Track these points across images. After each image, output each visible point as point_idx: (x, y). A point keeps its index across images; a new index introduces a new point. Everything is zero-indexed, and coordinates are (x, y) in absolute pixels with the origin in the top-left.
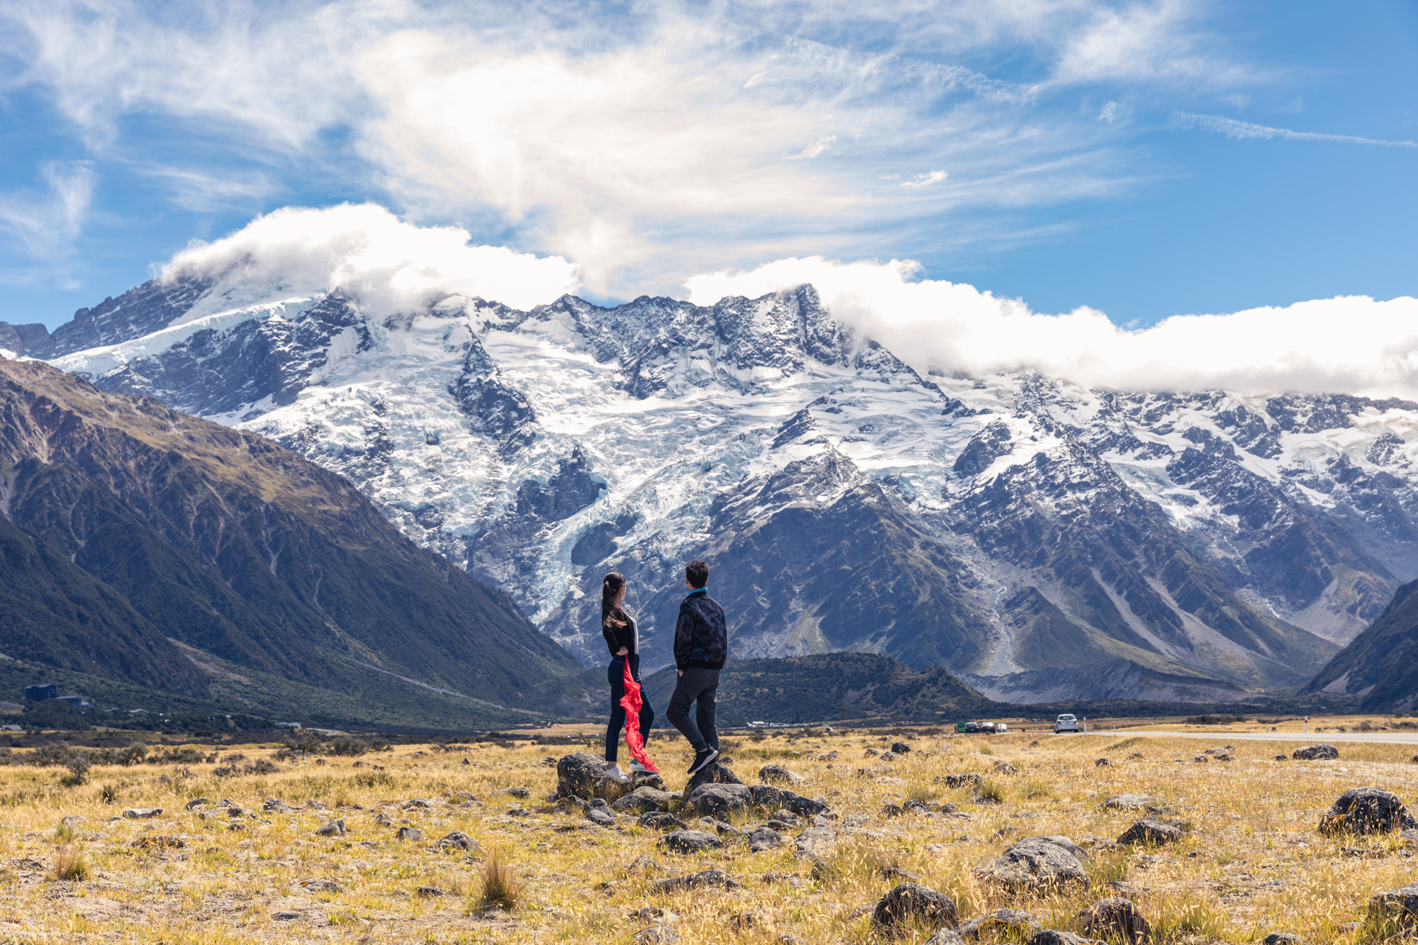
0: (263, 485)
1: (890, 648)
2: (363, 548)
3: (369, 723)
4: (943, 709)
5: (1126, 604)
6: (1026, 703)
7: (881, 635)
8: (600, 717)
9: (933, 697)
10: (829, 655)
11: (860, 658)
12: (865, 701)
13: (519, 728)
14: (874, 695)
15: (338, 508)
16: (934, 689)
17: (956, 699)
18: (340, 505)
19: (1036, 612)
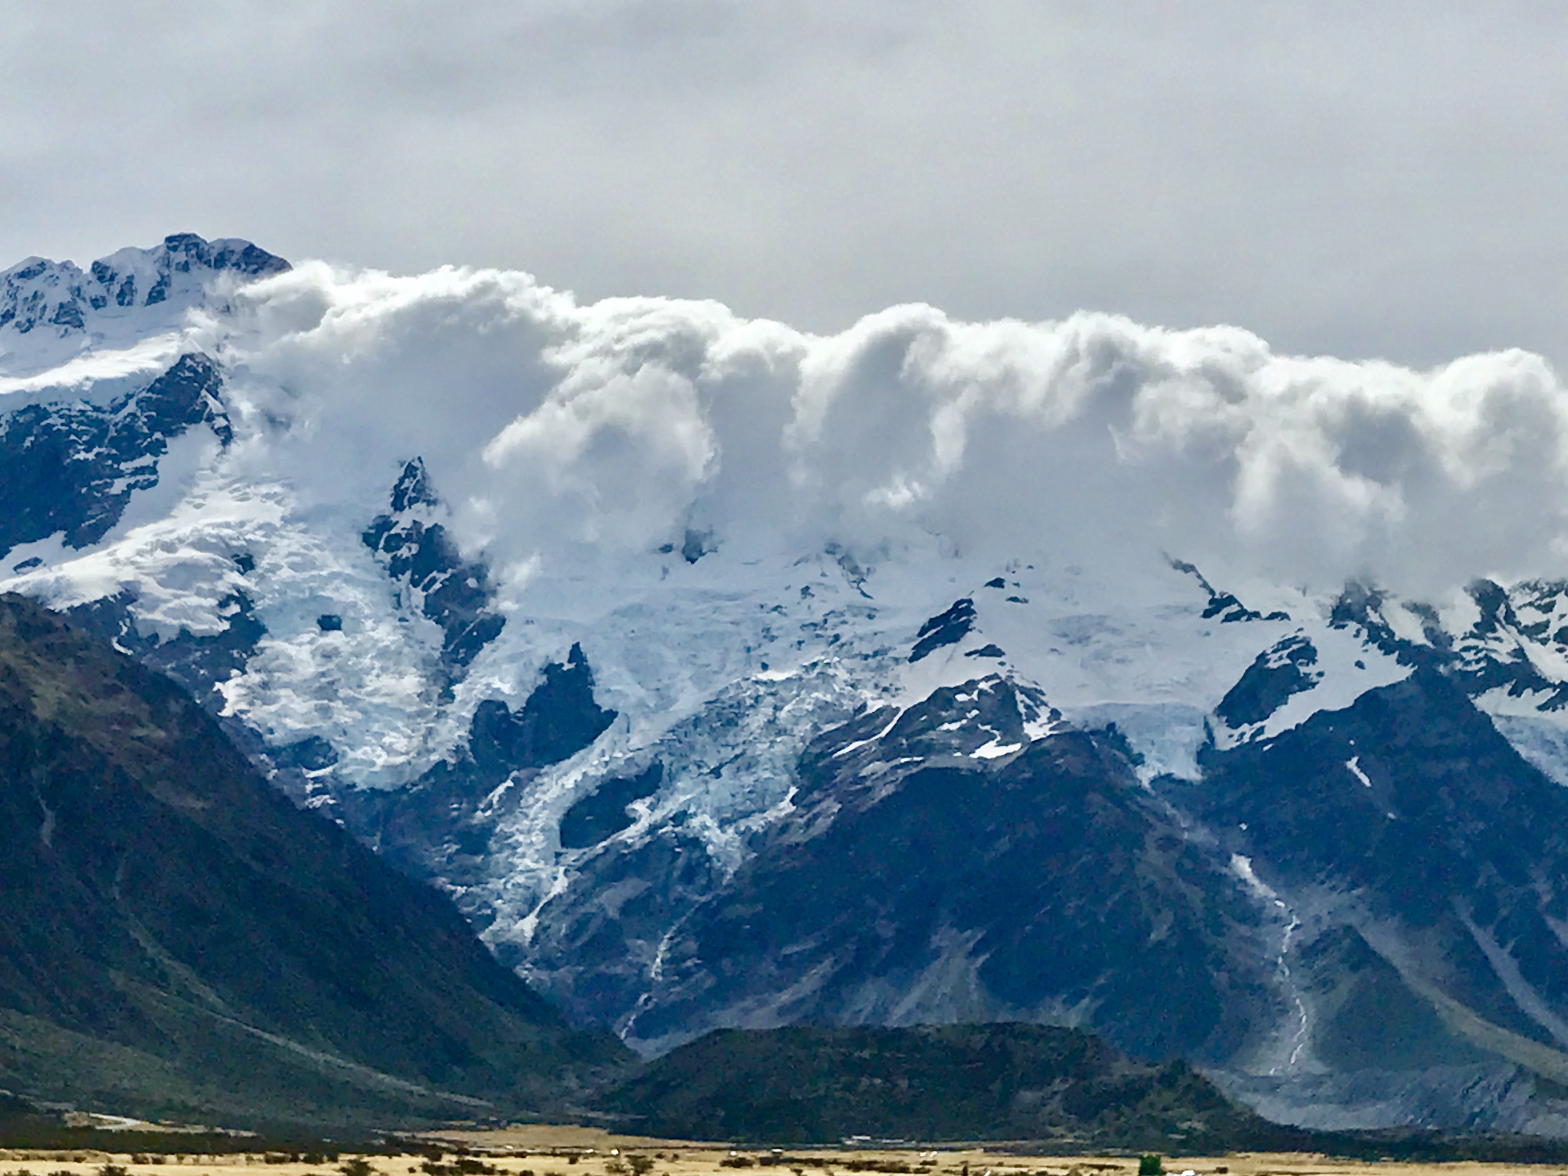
0: (38, 690)
1: (1097, 1018)
2: (199, 805)
3: (194, 1109)
4: (1183, 1132)
5: (1513, 964)
6: (1329, 1127)
7: (1082, 995)
8: (591, 1115)
9: (1165, 1109)
10: (989, 1025)
11: (1044, 1033)
12: (1048, 1108)
13: (449, 1128)
14: (1065, 1099)
15: (163, 734)
16: (1168, 1097)
17: (1206, 1114)
18: (166, 730)
19: (1354, 968)
